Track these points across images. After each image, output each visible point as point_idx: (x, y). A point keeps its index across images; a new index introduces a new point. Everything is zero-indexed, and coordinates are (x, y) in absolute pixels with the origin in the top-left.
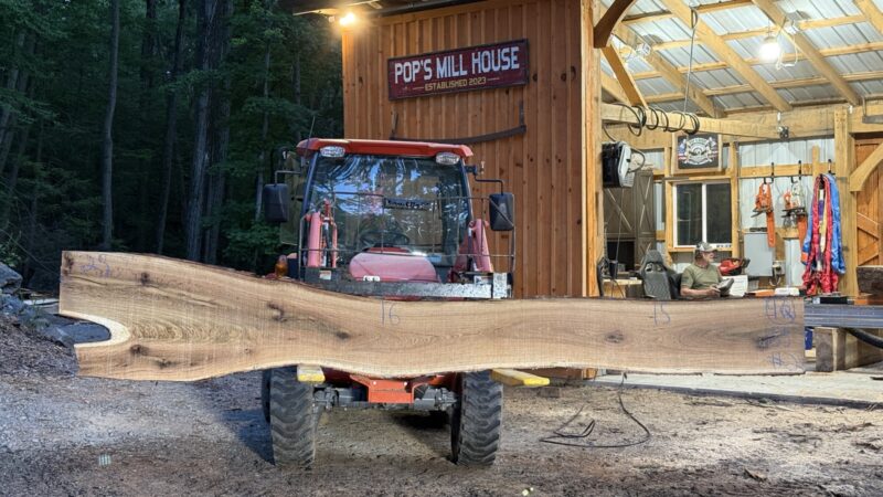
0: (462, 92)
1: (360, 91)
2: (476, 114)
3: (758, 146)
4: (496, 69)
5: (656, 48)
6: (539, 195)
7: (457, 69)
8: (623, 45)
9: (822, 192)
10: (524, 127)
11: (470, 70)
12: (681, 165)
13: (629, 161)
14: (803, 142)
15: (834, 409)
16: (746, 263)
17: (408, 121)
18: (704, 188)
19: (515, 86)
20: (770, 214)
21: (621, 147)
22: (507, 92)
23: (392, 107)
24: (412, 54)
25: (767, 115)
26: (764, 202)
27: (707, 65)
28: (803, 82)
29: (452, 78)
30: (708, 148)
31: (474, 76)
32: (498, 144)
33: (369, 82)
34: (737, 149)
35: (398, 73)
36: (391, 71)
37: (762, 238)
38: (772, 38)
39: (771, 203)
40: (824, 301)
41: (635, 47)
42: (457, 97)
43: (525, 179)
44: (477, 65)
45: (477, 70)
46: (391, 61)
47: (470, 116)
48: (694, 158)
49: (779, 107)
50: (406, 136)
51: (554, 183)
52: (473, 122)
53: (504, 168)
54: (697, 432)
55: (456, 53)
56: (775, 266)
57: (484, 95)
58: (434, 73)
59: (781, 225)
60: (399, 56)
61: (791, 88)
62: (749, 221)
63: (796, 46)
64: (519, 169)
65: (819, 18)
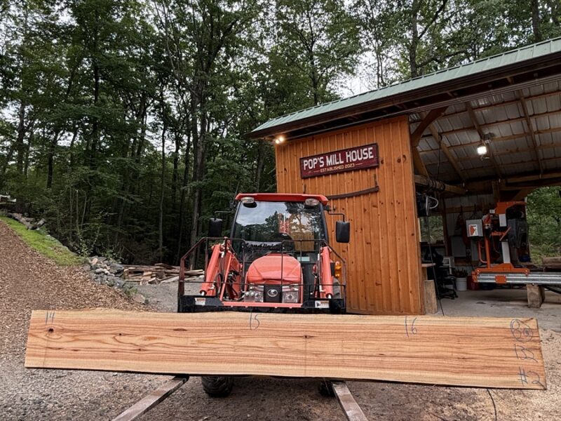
0: (341, 172)
1: (285, 175)
2: (348, 183)
4: (360, 159)
6: (388, 222)
7: (338, 161)
10: (377, 187)
11: (345, 161)
17: (311, 187)
19: (371, 167)
21: (425, 197)
23: (303, 181)
24: (312, 155)
29: (335, 165)
31: (347, 164)
33: (290, 170)
35: (305, 165)
36: (302, 164)
38: (481, 144)
42: (338, 175)
43: (379, 213)
45: (349, 160)
46: (302, 160)
47: (345, 183)
51: (396, 215)
52: (347, 186)
53: (366, 208)
55: (336, 153)
57: (353, 172)
58: (325, 163)
60: (306, 156)
64: (375, 208)
65: (500, 136)
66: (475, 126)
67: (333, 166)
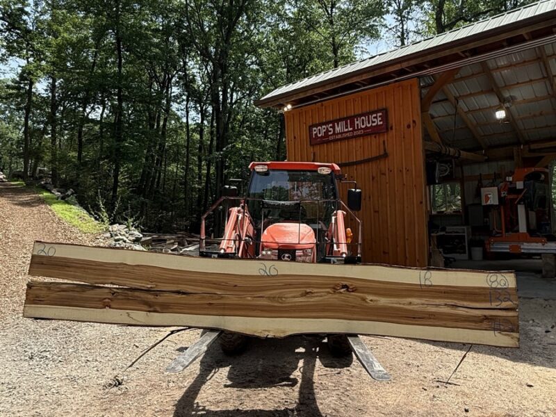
0: (350, 139)
1: (295, 143)
2: (357, 150)
4: (368, 125)
6: (396, 189)
7: (347, 128)
10: (386, 153)
11: (354, 127)
17: (320, 155)
19: (380, 133)
21: (436, 164)
22: (375, 137)
23: (312, 148)
24: (321, 121)
29: (344, 132)
31: (356, 130)
32: (370, 163)
33: (299, 138)
35: (314, 133)
36: (311, 131)
42: (346, 142)
43: (387, 181)
45: (358, 127)
46: (311, 127)
47: (354, 150)
51: (405, 182)
52: (356, 153)
53: (374, 175)
55: (345, 119)
57: (361, 139)
58: (334, 130)
60: (315, 124)
64: (384, 176)
65: (521, 99)
66: (493, 89)
67: (341, 133)
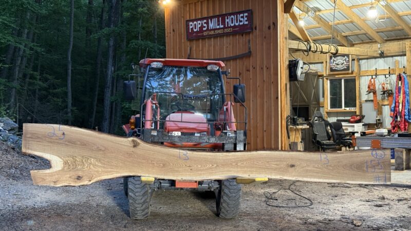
0: (221, 36)
1: (173, 36)
2: (228, 46)
3: (369, 60)
4: (237, 24)
5: (317, 13)
6: (258, 85)
7: (219, 25)
8: (301, 12)
9: (400, 82)
10: (250, 52)
11: (225, 25)
12: (332, 70)
13: (302, 68)
14: (391, 58)
15: (402, 189)
16: (363, 117)
17: (196, 50)
18: (343, 81)
19: (246, 32)
20: (375, 93)
21: (298, 62)
22: (242, 35)
23: (188, 43)
24: (197, 18)
25: (374, 45)
26: (372, 88)
27: (343, 21)
28: (390, 29)
29: (216, 29)
30: (344, 61)
31: (226, 28)
32: (238, 61)
33: (177, 32)
34: (359, 62)
35: (191, 27)
36: (188, 26)
37: (370, 105)
38: (373, 7)
39: (375, 88)
40: (400, 135)
41: (307, 13)
42: (218, 39)
43: (251, 77)
44: (228, 22)
45: (228, 25)
46: (188, 21)
47: (225, 47)
48: (338, 66)
49: (379, 41)
50: (195, 57)
51: (265, 79)
52: (226, 50)
53: (241, 72)
54: (331, 201)
55: (218, 16)
56: (378, 118)
57: (231, 37)
58: (208, 26)
59: (380, 99)
60: (191, 19)
61: (385, 31)
62: (365, 97)
63: (386, 11)
64: (248, 72)
